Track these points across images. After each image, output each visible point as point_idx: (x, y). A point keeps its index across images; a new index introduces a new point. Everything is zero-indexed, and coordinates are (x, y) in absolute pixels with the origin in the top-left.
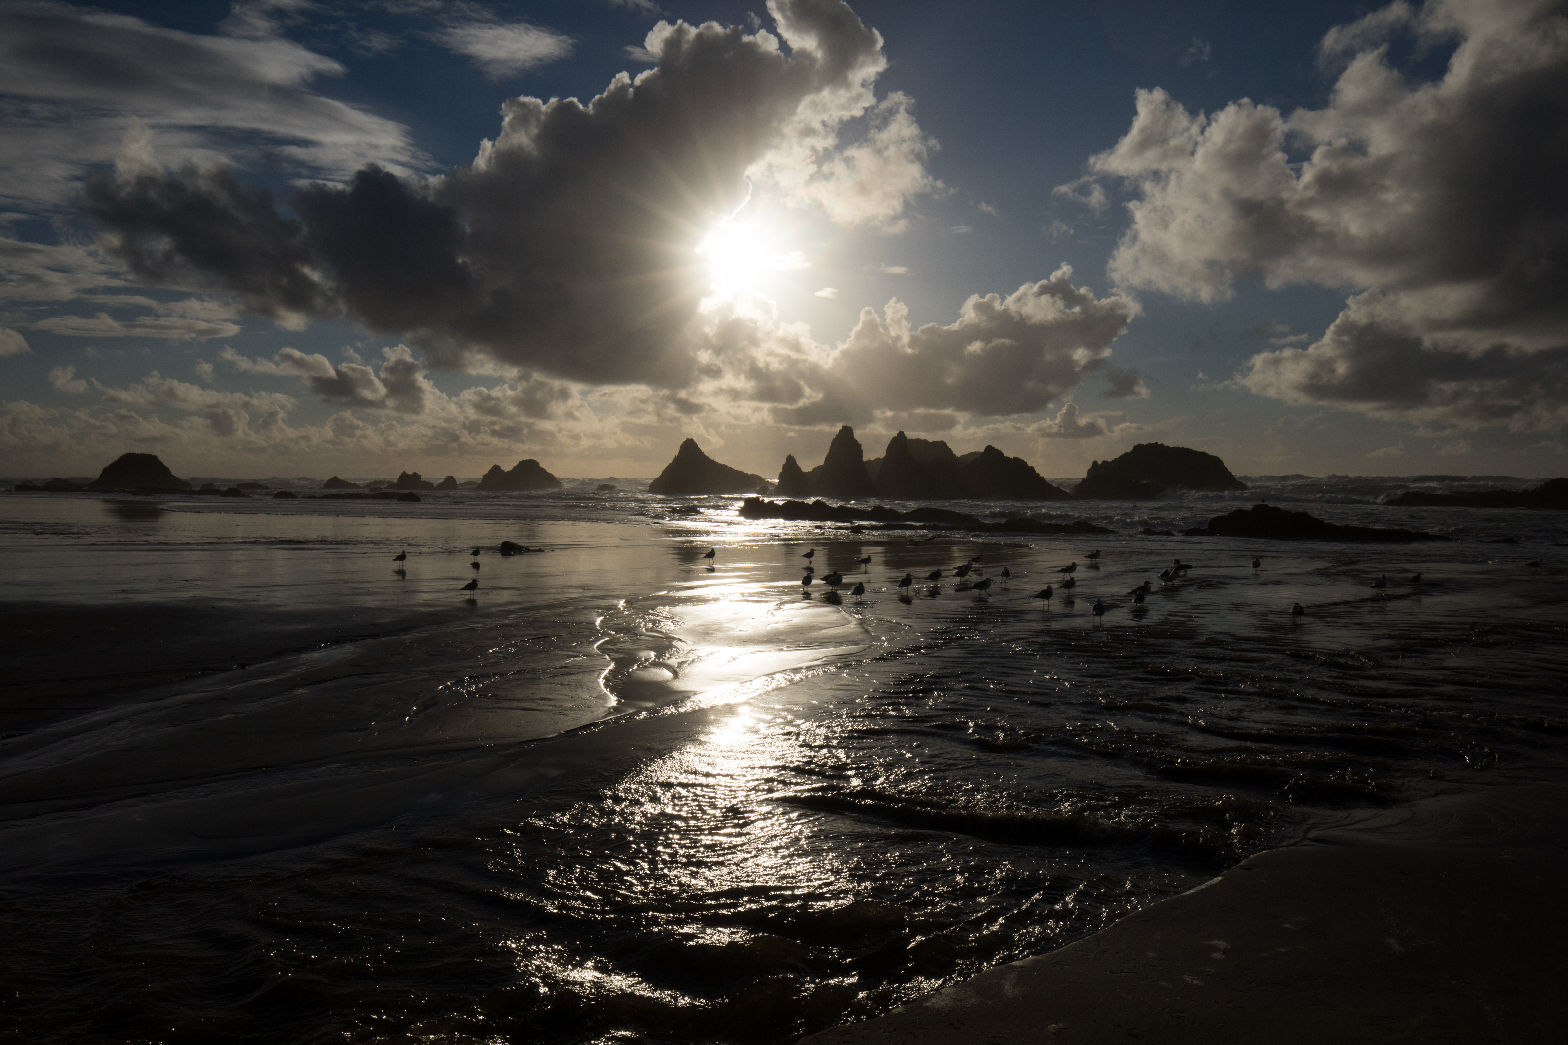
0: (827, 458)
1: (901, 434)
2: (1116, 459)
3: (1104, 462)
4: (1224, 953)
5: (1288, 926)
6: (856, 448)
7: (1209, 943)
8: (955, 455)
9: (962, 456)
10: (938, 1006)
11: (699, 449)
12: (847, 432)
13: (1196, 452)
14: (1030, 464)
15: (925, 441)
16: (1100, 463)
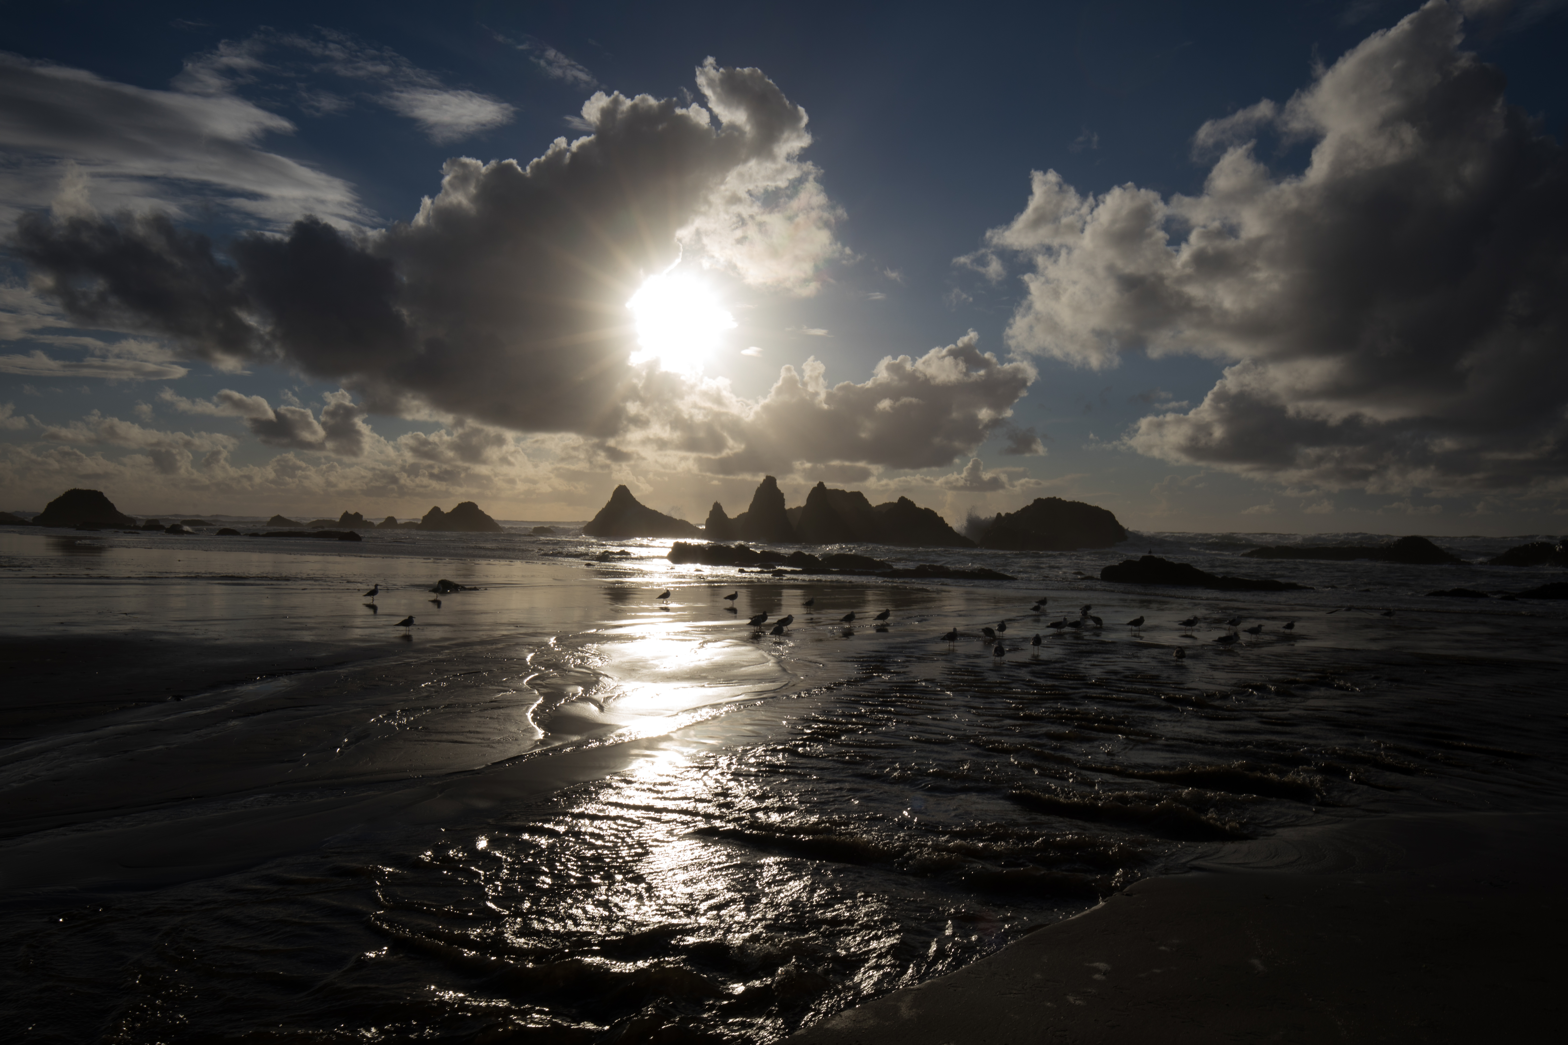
0: (751, 506)
1: (821, 485)
2: (1018, 511)
3: (1008, 515)
4: (1104, 974)
5: (1163, 948)
6: (778, 497)
7: (1091, 965)
8: (870, 505)
9: (877, 506)
10: (838, 1028)
11: (631, 495)
12: (770, 482)
13: (1090, 506)
14: (939, 515)
15: (843, 491)
16: (1003, 514)
